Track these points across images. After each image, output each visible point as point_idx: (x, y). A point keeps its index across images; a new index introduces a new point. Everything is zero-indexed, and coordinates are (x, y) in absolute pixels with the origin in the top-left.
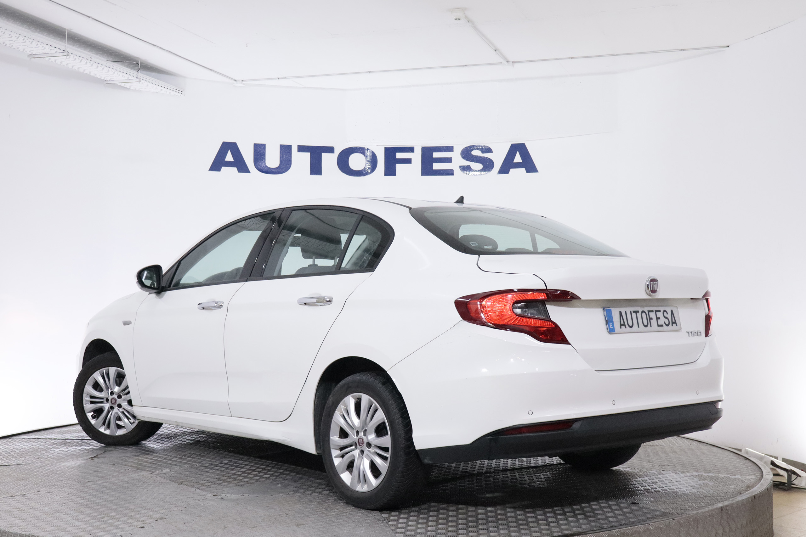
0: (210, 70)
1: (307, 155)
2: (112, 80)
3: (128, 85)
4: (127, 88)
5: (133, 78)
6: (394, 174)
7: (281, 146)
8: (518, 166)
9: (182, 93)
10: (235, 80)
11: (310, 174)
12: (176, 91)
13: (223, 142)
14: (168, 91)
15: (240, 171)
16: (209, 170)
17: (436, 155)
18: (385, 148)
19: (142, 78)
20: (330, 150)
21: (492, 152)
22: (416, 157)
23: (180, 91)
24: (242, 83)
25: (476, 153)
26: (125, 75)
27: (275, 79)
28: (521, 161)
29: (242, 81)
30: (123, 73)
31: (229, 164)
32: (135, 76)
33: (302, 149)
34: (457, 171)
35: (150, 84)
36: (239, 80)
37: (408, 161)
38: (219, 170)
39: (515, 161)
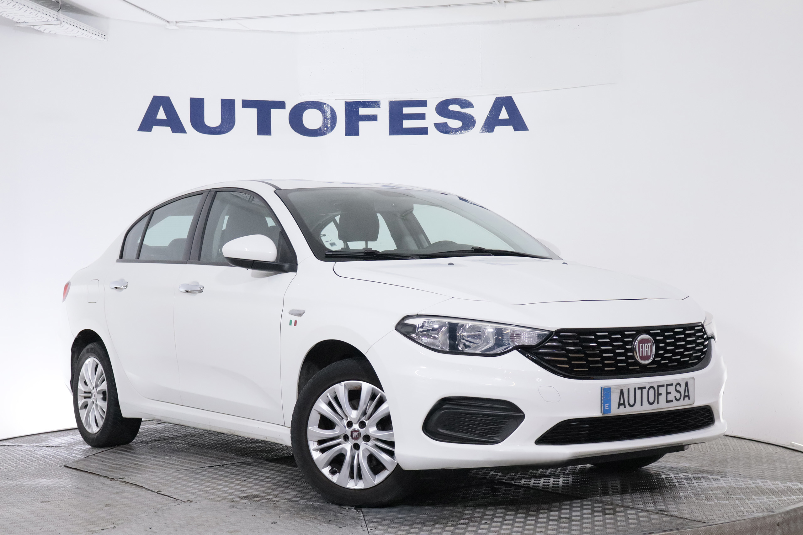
0: (142, 9)
1: (253, 112)
2: (26, 21)
3: (42, 29)
4: (40, 31)
5: (53, 19)
6: (357, 133)
7: (223, 101)
8: (504, 123)
9: (105, 37)
10: (168, 22)
11: (258, 135)
12: (99, 34)
13: (154, 96)
14: (90, 35)
15: (174, 130)
16: (138, 130)
17: (407, 110)
18: (345, 102)
19: (62, 20)
20: (281, 105)
21: (473, 107)
22: (383, 113)
23: (103, 35)
24: (176, 25)
25: (454, 108)
26: (44, 16)
27: (218, 20)
28: (508, 118)
29: (176, 22)
30: (43, 13)
31: (161, 123)
32: (55, 17)
33: (247, 104)
34: (432, 130)
35: (71, 27)
36: (172, 22)
37: (374, 118)
38: (150, 130)
39: (500, 118)
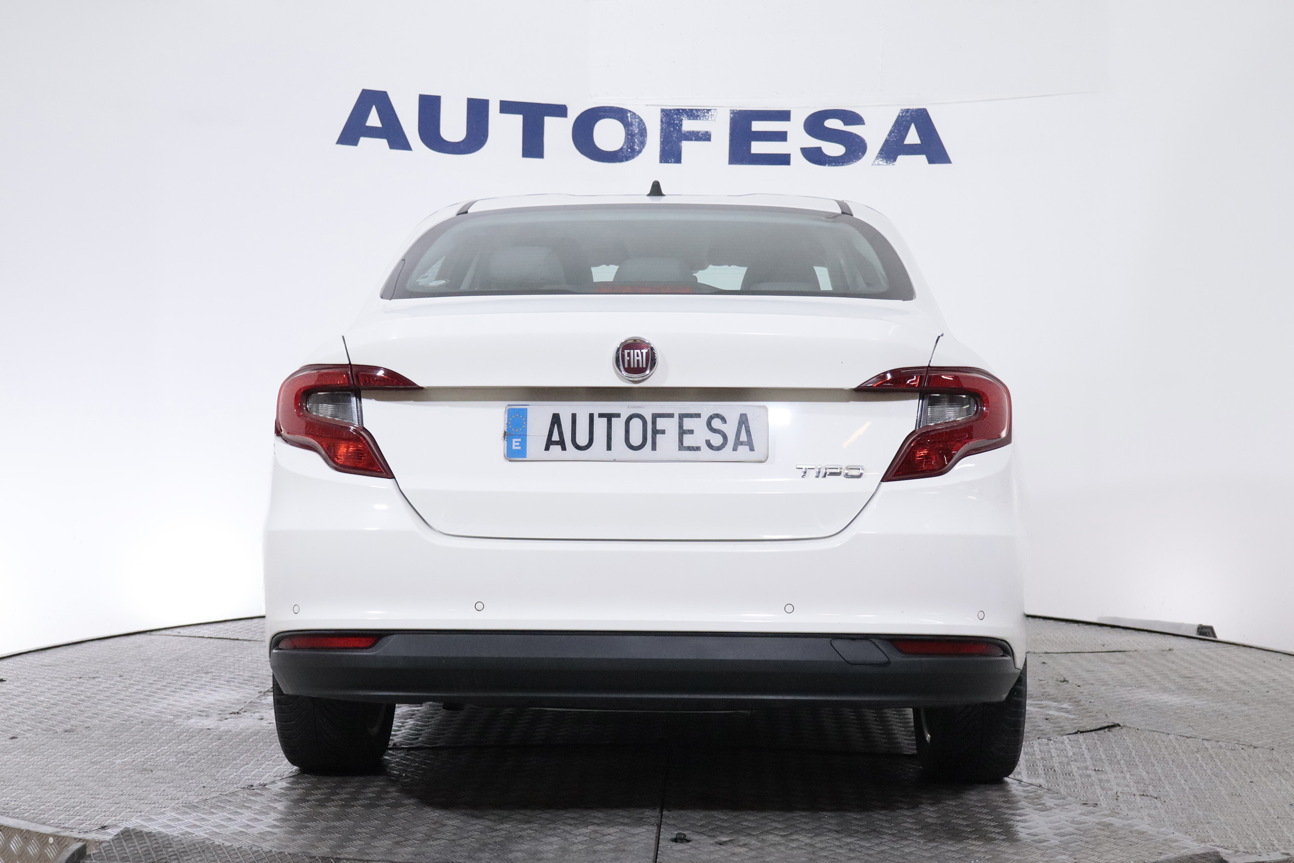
1: (517, 120)
6: (678, 160)
7: (470, 101)
8: (912, 150)
11: (522, 157)
13: (364, 90)
15: (393, 145)
16: (337, 143)
17: (758, 126)
18: (662, 109)
20: (560, 111)
21: (863, 124)
22: (720, 129)
25: (833, 124)
28: (919, 142)
31: (373, 133)
33: (507, 107)
34: (797, 159)
37: (706, 137)
38: (355, 143)
39: (907, 142)
